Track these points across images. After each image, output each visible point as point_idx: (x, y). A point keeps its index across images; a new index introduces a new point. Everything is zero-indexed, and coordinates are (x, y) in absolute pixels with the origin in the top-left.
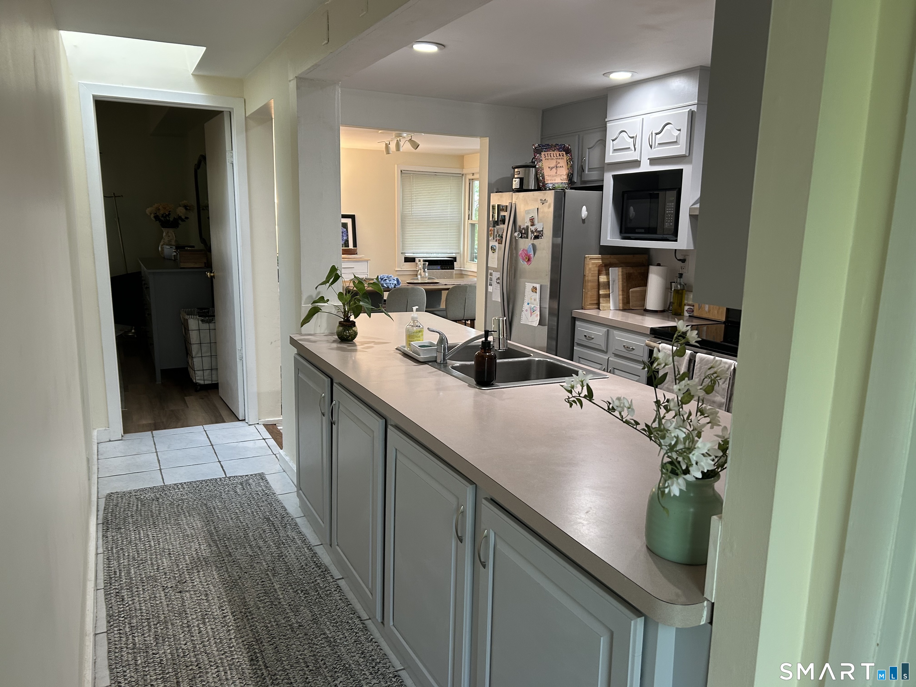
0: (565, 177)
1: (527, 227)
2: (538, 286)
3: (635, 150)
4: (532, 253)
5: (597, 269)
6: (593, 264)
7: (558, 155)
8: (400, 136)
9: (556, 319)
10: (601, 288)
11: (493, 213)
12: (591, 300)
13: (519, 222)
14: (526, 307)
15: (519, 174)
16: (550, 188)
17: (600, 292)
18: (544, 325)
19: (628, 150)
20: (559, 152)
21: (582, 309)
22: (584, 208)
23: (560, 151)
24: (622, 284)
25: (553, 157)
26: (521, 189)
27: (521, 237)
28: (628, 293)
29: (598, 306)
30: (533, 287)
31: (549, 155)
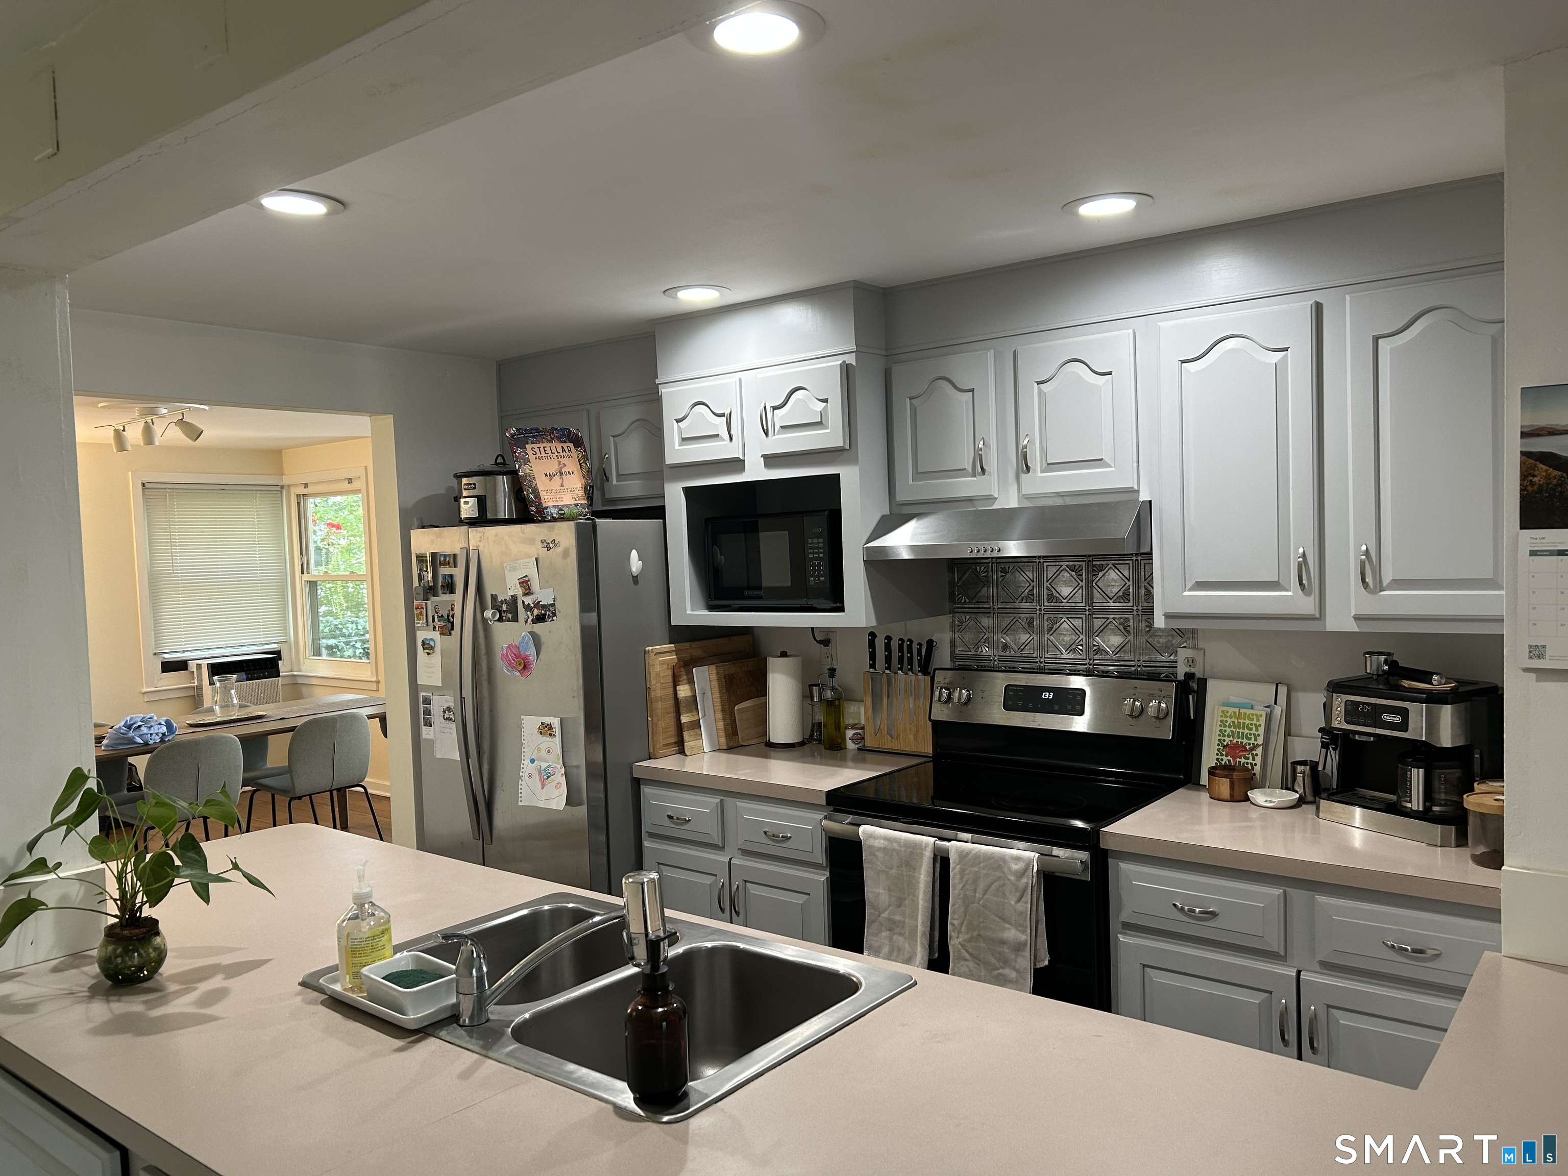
0: (581, 493)
1: (514, 598)
2: (555, 722)
3: (731, 439)
4: (533, 651)
5: (670, 673)
6: (662, 663)
7: (560, 450)
8: (152, 412)
9: (602, 786)
10: (682, 710)
11: (421, 570)
12: (667, 738)
13: (490, 589)
14: (527, 767)
15: (474, 488)
16: (555, 515)
17: (682, 718)
18: (580, 804)
19: (715, 439)
20: (562, 444)
21: (650, 759)
22: (634, 553)
23: (561, 442)
24: (721, 697)
25: (550, 454)
26: (482, 520)
27: (500, 620)
28: (732, 713)
29: (680, 748)
30: (542, 724)
31: (542, 449)
